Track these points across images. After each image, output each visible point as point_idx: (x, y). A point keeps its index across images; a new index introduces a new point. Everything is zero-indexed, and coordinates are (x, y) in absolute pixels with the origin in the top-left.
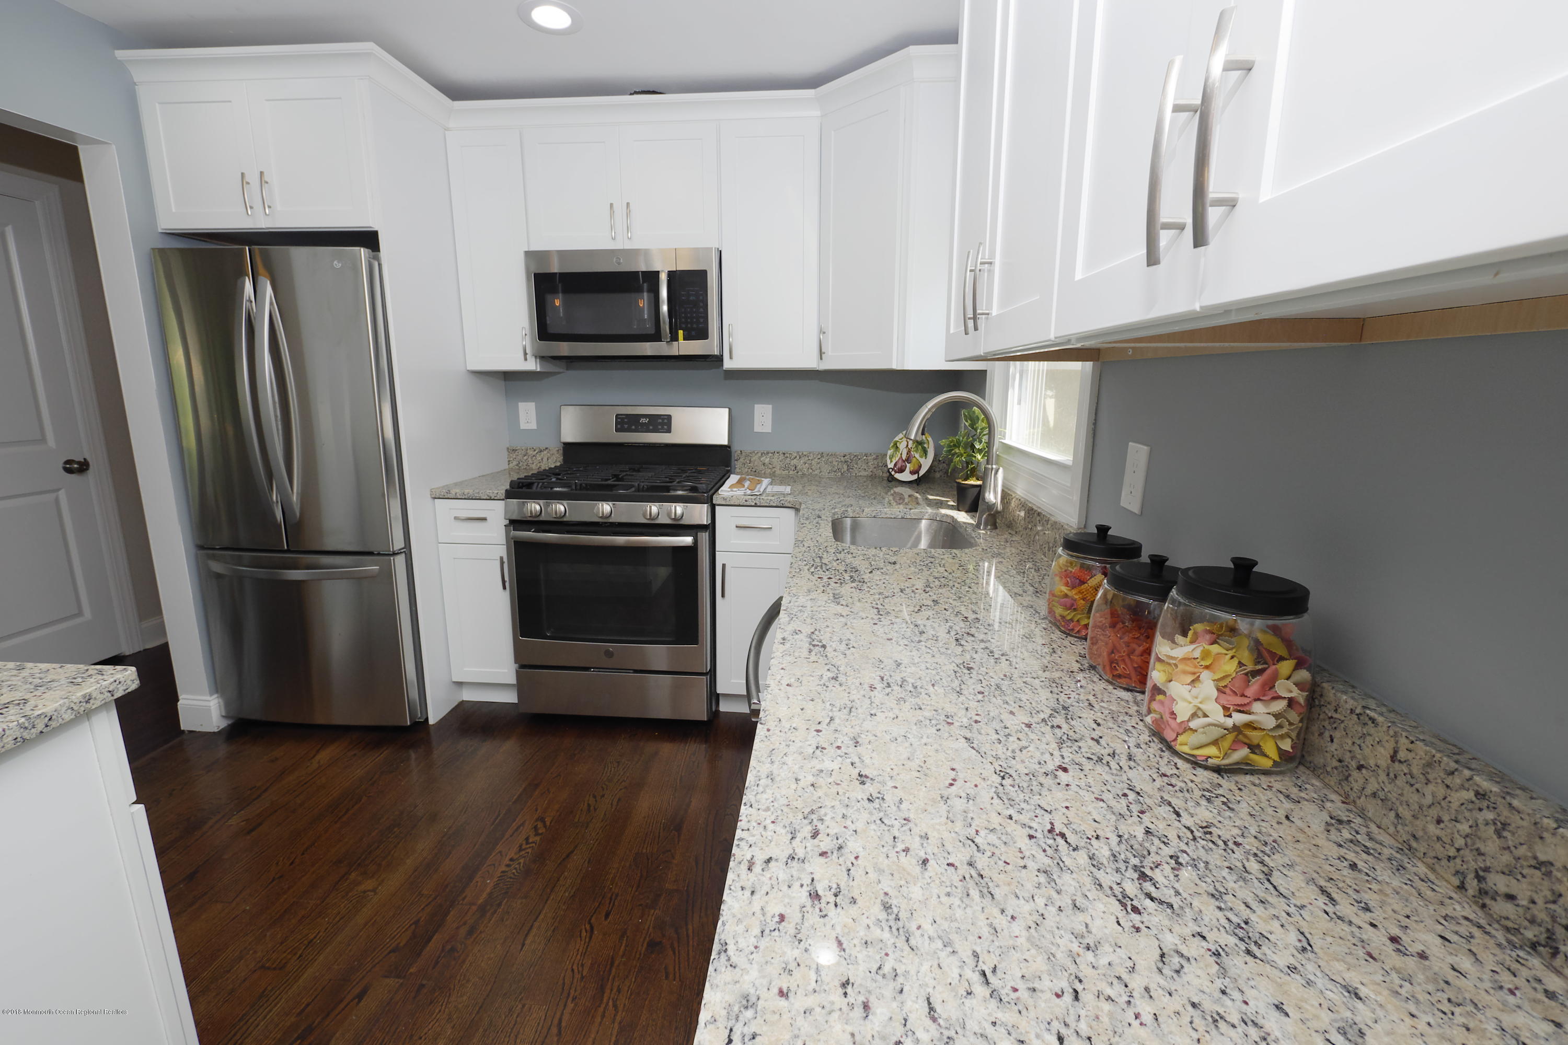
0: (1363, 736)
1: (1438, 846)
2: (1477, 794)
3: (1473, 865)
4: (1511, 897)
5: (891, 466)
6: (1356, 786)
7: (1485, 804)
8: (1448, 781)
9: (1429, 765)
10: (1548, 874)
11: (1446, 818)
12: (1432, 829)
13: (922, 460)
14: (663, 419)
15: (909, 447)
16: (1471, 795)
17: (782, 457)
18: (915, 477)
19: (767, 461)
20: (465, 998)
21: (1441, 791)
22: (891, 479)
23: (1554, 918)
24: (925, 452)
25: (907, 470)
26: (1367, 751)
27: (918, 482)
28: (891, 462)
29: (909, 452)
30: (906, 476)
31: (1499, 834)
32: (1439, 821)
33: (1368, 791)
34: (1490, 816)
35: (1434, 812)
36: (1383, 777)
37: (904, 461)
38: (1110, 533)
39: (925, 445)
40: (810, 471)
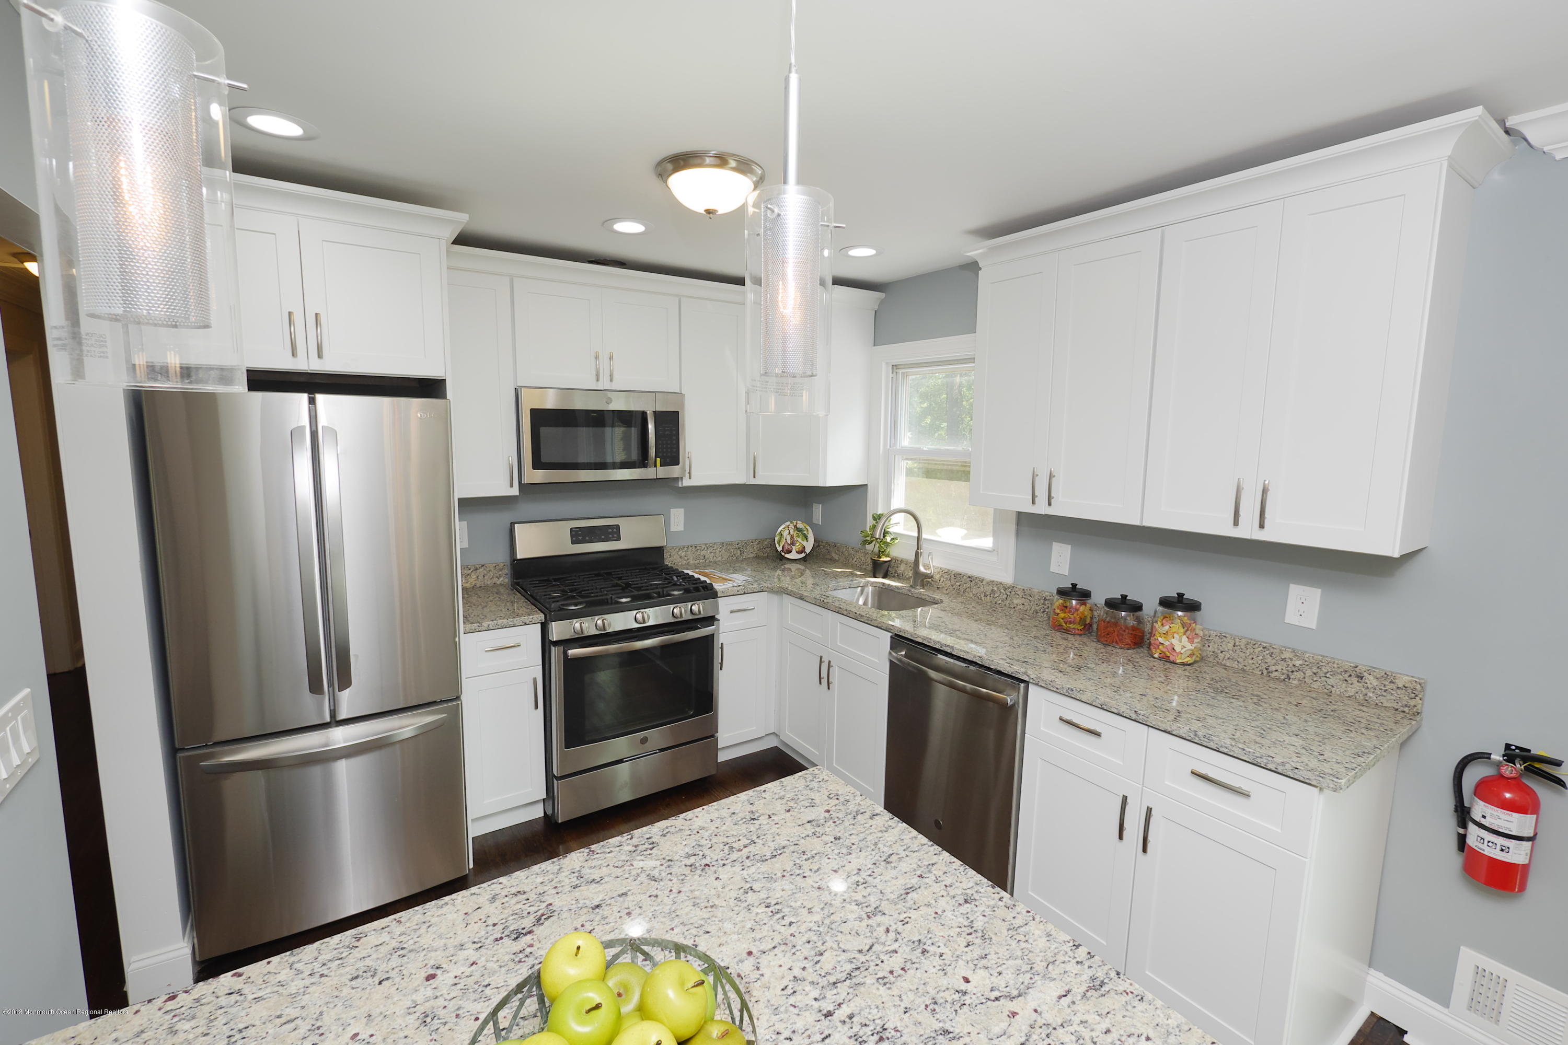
0: (1222, 642)
1: (1253, 665)
2: (1263, 648)
3: (1264, 667)
4: (1276, 671)
5: (780, 549)
6: (1221, 658)
7: (1265, 650)
8: (1254, 647)
9: (1247, 644)
10: (1285, 661)
11: (1254, 657)
12: (1251, 661)
13: (805, 543)
14: (613, 529)
15: (792, 533)
16: (1261, 648)
17: (694, 549)
18: (803, 555)
19: (683, 554)
21: (1252, 650)
22: (782, 558)
23: (1288, 671)
24: (806, 538)
25: (794, 551)
26: (1224, 646)
27: (804, 559)
28: (779, 545)
29: (792, 537)
30: (793, 555)
31: (1271, 656)
32: (1252, 659)
33: (1226, 658)
34: (1268, 652)
35: (1251, 657)
36: (1231, 652)
37: (790, 545)
38: (1077, 587)
39: (805, 532)
40: (715, 558)
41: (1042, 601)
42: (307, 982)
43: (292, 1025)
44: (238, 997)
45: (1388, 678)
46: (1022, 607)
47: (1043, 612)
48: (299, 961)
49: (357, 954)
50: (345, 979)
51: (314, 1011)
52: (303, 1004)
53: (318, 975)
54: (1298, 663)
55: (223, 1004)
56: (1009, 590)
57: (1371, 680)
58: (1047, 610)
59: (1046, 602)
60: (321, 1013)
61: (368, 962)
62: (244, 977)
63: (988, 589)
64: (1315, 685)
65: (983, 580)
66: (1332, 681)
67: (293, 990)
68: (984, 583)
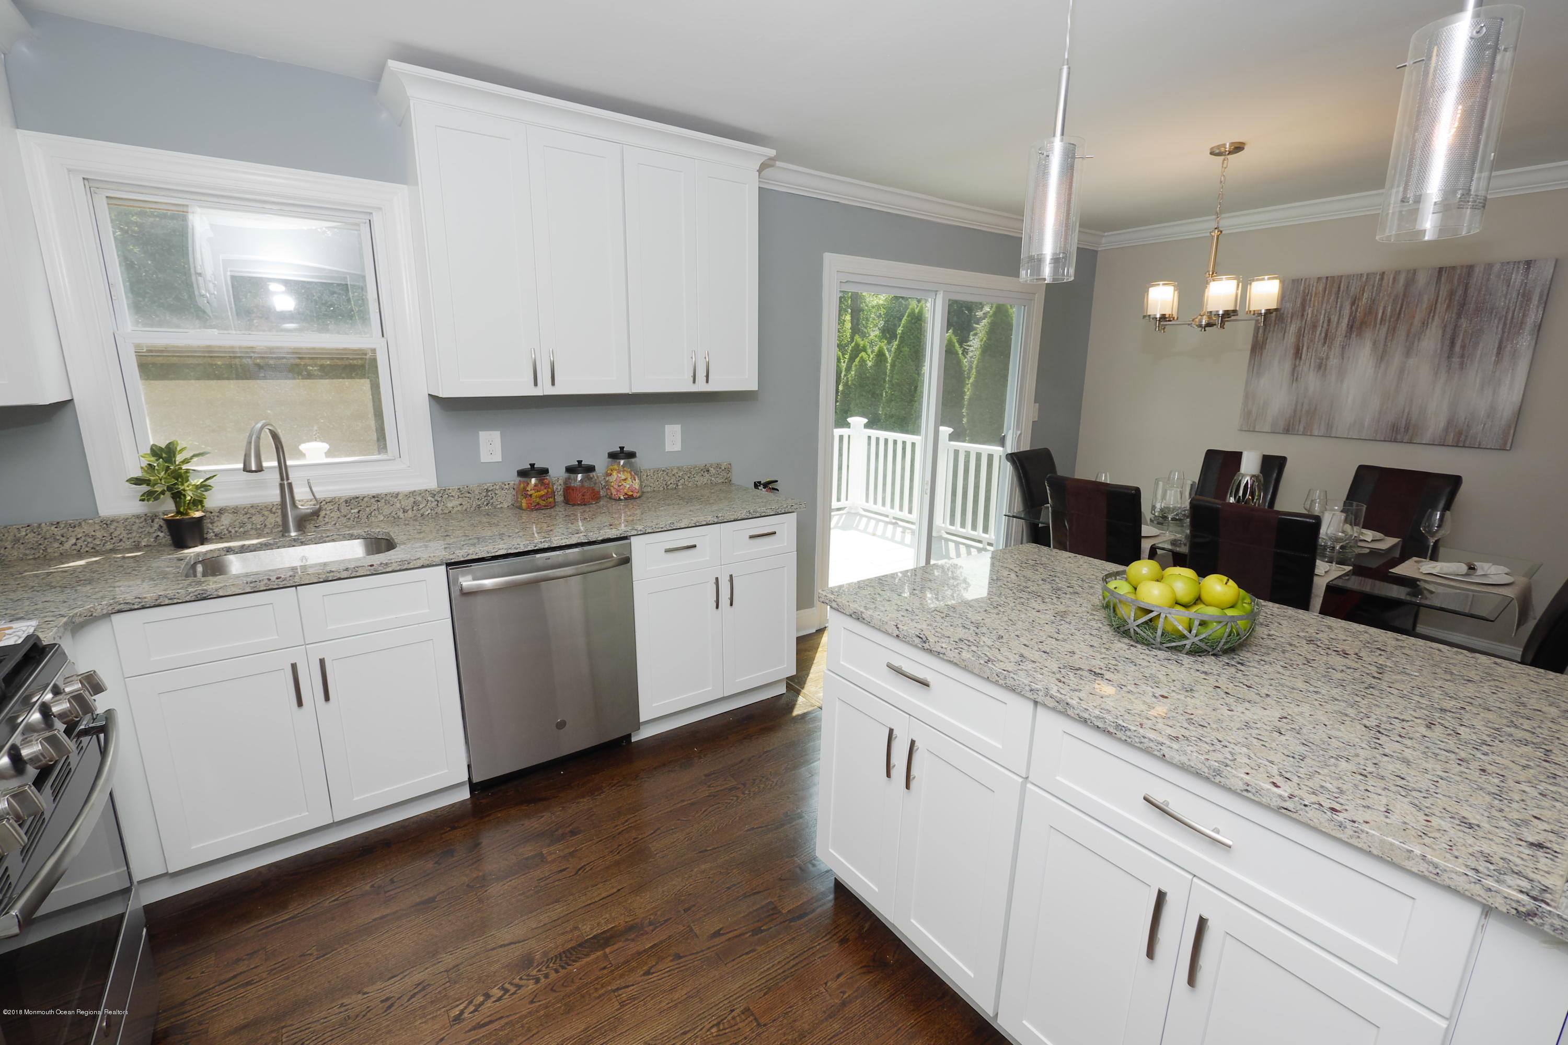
1: (659, 485)
3: (665, 484)
4: (671, 484)
10: (674, 476)
11: (659, 479)
12: (657, 483)
16: (662, 472)
20: (674, 883)
23: (676, 481)
34: (665, 474)
35: (657, 480)
38: (527, 467)
41: (484, 494)
42: (1232, 746)
43: (1259, 737)
44: (1284, 773)
45: (718, 466)
46: (459, 508)
47: (487, 504)
48: (1226, 758)
49: (1187, 733)
50: (1209, 730)
51: (1242, 733)
52: (1245, 740)
53: (1222, 743)
54: (680, 474)
55: (1296, 778)
56: (439, 495)
57: (712, 470)
58: (491, 501)
59: (489, 493)
60: (1238, 729)
61: (1186, 725)
62: (1271, 780)
63: (408, 503)
64: (690, 485)
65: (397, 495)
66: (696, 479)
67: (1245, 749)
68: (400, 497)
